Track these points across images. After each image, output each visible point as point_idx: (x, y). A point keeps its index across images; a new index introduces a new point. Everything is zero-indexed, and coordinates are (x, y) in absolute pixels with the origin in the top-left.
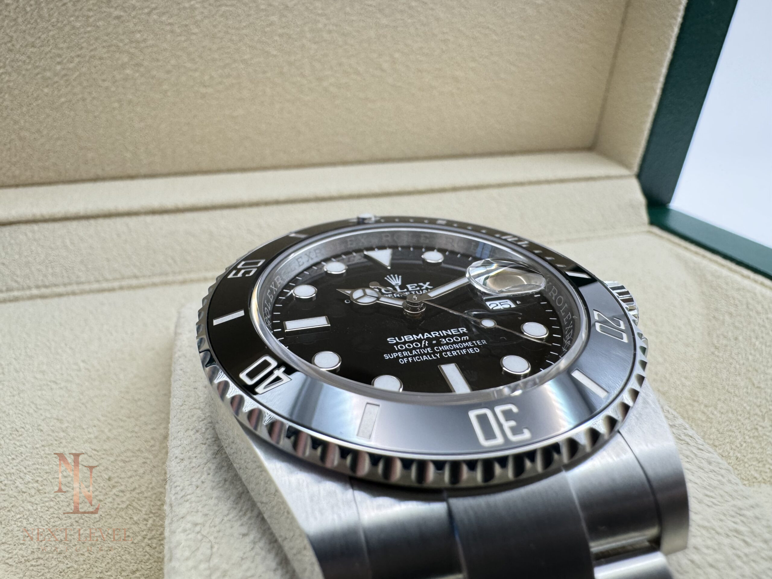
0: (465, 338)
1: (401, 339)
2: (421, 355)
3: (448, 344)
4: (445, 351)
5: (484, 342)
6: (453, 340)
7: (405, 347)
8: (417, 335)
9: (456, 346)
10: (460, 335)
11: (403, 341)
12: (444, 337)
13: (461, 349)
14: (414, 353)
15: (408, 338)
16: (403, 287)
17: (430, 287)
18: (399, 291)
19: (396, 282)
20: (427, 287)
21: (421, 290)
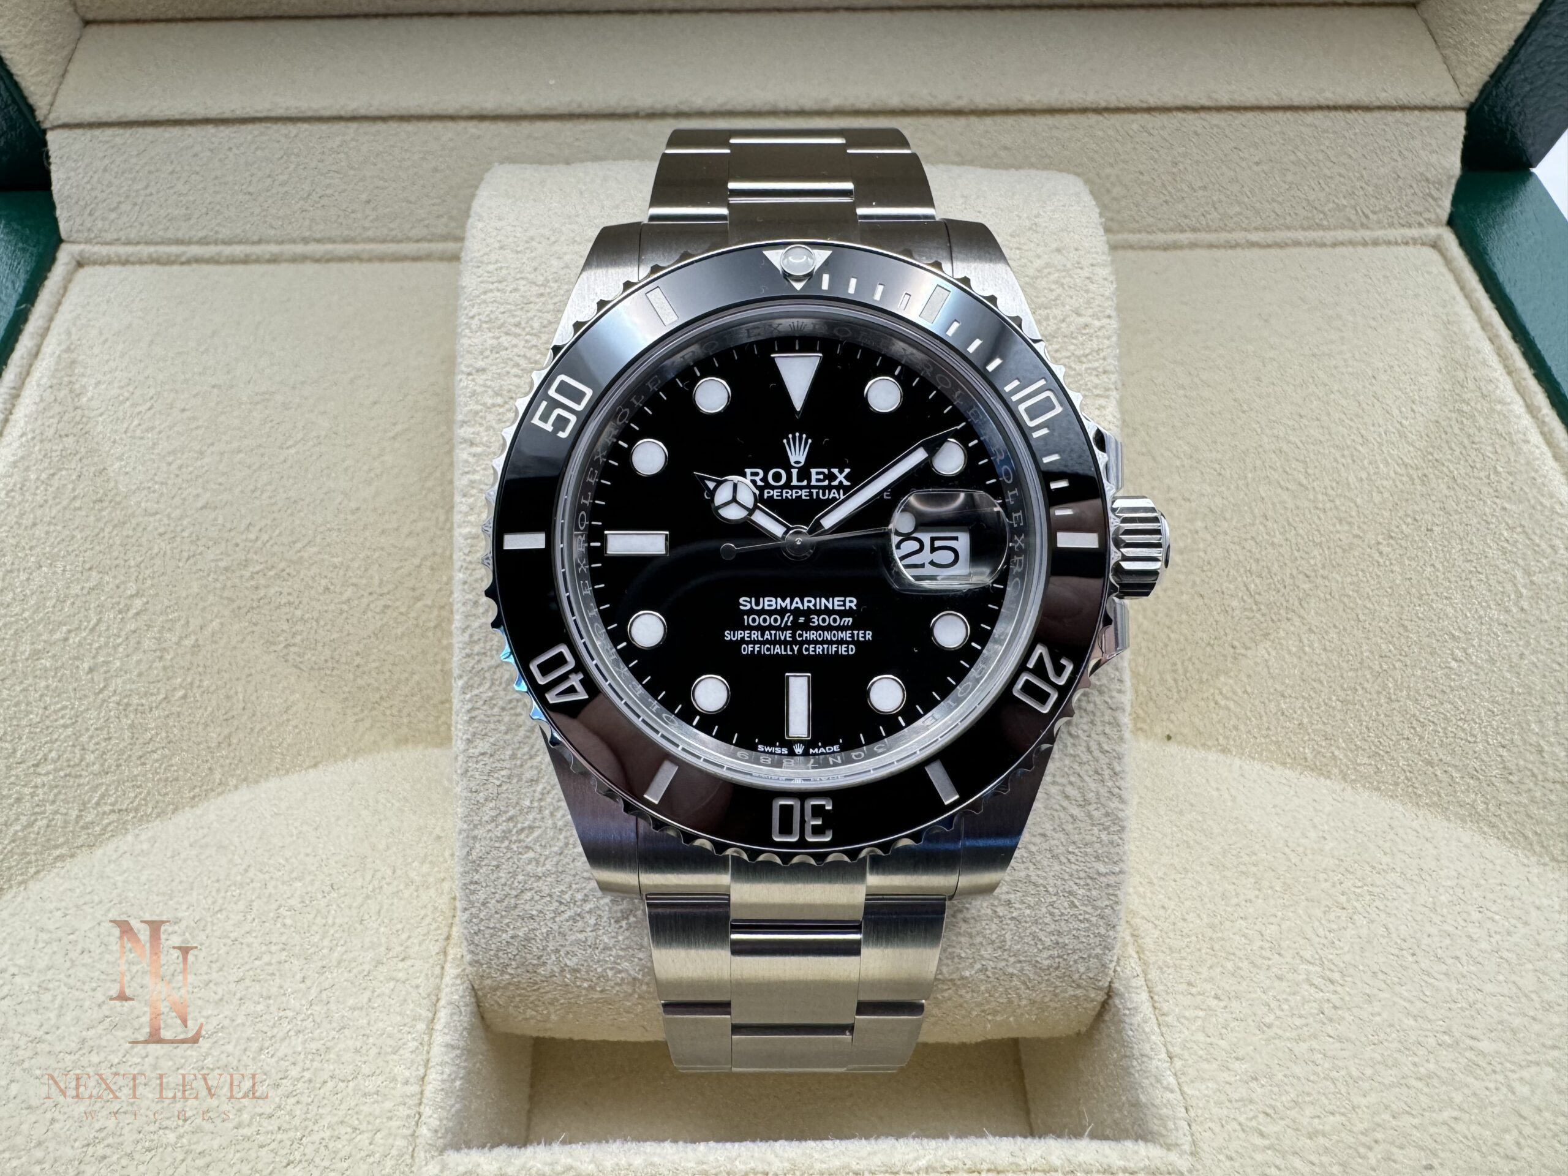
0: (847, 619)
1: (757, 604)
2: (774, 642)
3: (818, 628)
4: (809, 642)
5: (869, 635)
6: (829, 620)
7: (759, 620)
8: (784, 601)
9: (828, 635)
10: (843, 614)
11: (760, 607)
12: (819, 613)
13: (831, 643)
14: (767, 636)
15: (769, 603)
16: (804, 474)
17: (846, 483)
18: (795, 482)
19: (797, 455)
20: (841, 482)
21: (830, 488)
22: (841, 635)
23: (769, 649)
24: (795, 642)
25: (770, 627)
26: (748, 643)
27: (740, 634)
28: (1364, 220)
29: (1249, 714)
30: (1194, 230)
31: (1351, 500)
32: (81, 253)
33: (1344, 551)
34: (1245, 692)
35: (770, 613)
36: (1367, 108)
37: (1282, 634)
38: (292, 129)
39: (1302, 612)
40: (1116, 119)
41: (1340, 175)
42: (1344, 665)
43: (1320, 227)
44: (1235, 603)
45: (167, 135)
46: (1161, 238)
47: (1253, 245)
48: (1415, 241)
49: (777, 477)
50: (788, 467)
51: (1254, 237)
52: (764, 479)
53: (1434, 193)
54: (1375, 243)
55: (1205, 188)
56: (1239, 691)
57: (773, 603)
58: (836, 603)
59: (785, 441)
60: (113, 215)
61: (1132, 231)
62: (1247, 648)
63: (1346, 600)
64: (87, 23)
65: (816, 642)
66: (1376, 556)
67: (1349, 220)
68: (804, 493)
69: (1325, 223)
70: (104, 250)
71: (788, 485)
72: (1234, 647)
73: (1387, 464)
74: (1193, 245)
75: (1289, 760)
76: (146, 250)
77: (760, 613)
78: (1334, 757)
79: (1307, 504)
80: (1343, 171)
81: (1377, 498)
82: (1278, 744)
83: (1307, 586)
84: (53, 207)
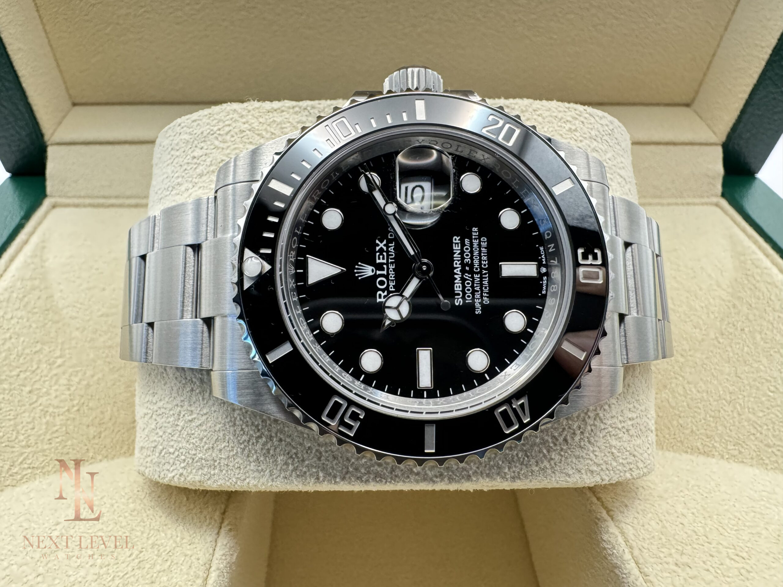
0: (466, 242)
1: (459, 294)
2: (481, 285)
3: (472, 258)
4: (480, 264)
5: (475, 229)
6: (467, 252)
7: (469, 293)
8: (456, 279)
9: (476, 253)
10: (463, 245)
11: (461, 293)
12: (463, 259)
13: (480, 251)
14: (478, 289)
15: (458, 287)
16: (379, 267)
17: (385, 242)
18: (385, 272)
19: (368, 271)
20: (384, 245)
21: (388, 252)
22: (475, 245)
23: (486, 288)
24: (480, 272)
25: (472, 287)
26: (482, 300)
27: (477, 305)
35: (464, 287)
49: (382, 283)
50: (376, 277)
52: (383, 290)
57: (458, 285)
58: (457, 249)
59: (360, 278)
65: (480, 260)
68: (391, 267)
71: (387, 277)
77: (464, 293)
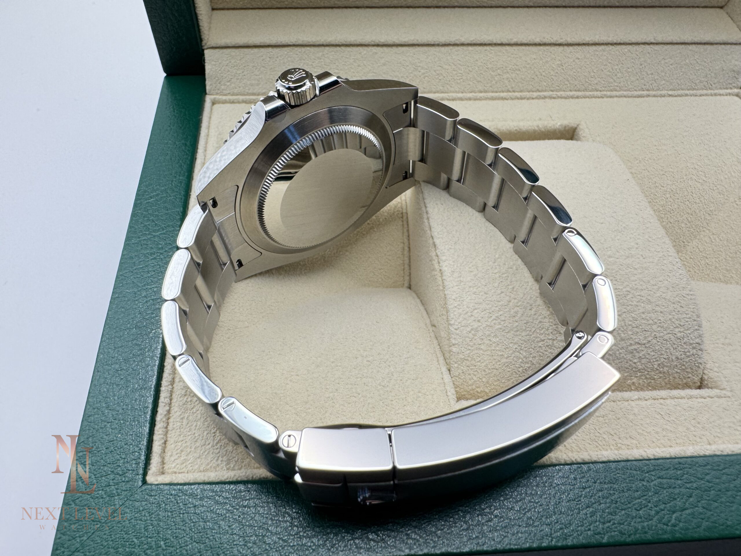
28: (710, 86)
29: (694, 266)
30: (648, 90)
31: (723, 186)
32: (215, 98)
33: (722, 205)
34: (691, 258)
36: (711, 44)
37: (702, 236)
38: (303, 49)
39: (709, 228)
40: (619, 47)
41: (702, 69)
42: (730, 245)
43: (694, 89)
44: (683, 225)
45: (252, 52)
46: (636, 93)
47: (670, 96)
48: (730, 94)
51: (670, 93)
53: (736, 76)
54: (716, 95)
55: (652, 74)
56: (688, 258)
60: (229, 84)
61: (625, 91)
62: (689, 243)
63: (725, 222)
64: (213, 9)
66: (736, 206)
67: (705, 86)
69: (696, 87)
70: (224, 98)
72: (684, 242)
73: (735, 172)
74: (648, 96)
75: (713, 280)
76: (241, 98)
78: (732, 277)
79: (707, 187)
80: (703, 68)
81: (733, 185)
82: (708, 275)
83: (710, 218)
84: (204, 80)
